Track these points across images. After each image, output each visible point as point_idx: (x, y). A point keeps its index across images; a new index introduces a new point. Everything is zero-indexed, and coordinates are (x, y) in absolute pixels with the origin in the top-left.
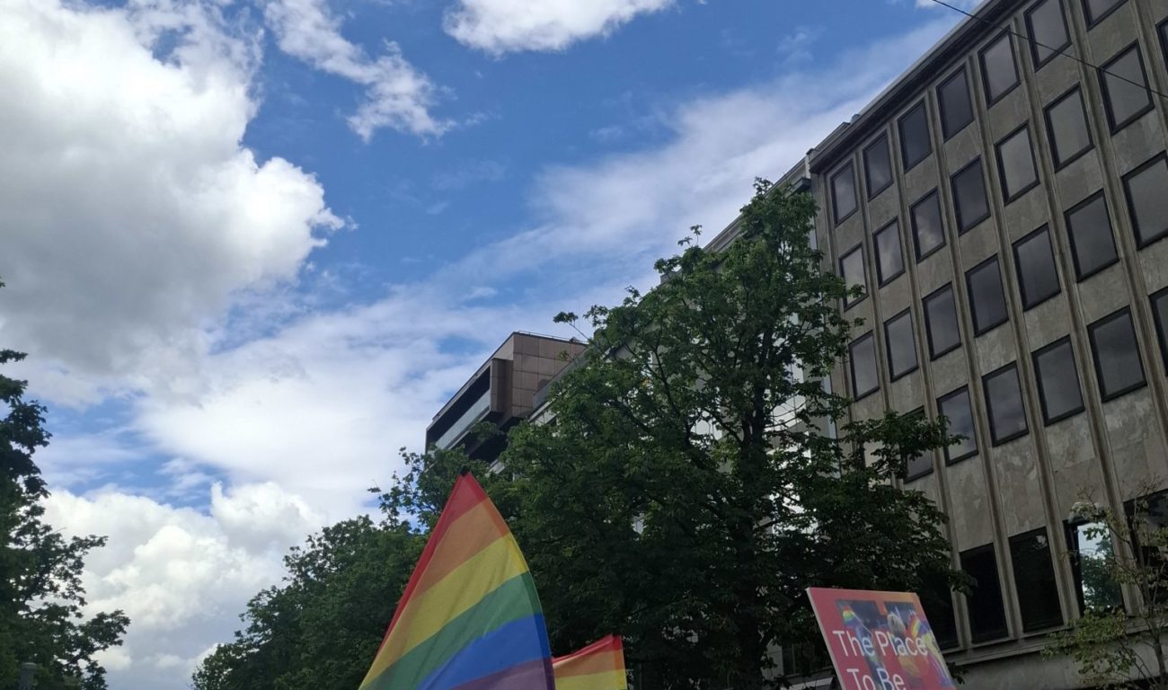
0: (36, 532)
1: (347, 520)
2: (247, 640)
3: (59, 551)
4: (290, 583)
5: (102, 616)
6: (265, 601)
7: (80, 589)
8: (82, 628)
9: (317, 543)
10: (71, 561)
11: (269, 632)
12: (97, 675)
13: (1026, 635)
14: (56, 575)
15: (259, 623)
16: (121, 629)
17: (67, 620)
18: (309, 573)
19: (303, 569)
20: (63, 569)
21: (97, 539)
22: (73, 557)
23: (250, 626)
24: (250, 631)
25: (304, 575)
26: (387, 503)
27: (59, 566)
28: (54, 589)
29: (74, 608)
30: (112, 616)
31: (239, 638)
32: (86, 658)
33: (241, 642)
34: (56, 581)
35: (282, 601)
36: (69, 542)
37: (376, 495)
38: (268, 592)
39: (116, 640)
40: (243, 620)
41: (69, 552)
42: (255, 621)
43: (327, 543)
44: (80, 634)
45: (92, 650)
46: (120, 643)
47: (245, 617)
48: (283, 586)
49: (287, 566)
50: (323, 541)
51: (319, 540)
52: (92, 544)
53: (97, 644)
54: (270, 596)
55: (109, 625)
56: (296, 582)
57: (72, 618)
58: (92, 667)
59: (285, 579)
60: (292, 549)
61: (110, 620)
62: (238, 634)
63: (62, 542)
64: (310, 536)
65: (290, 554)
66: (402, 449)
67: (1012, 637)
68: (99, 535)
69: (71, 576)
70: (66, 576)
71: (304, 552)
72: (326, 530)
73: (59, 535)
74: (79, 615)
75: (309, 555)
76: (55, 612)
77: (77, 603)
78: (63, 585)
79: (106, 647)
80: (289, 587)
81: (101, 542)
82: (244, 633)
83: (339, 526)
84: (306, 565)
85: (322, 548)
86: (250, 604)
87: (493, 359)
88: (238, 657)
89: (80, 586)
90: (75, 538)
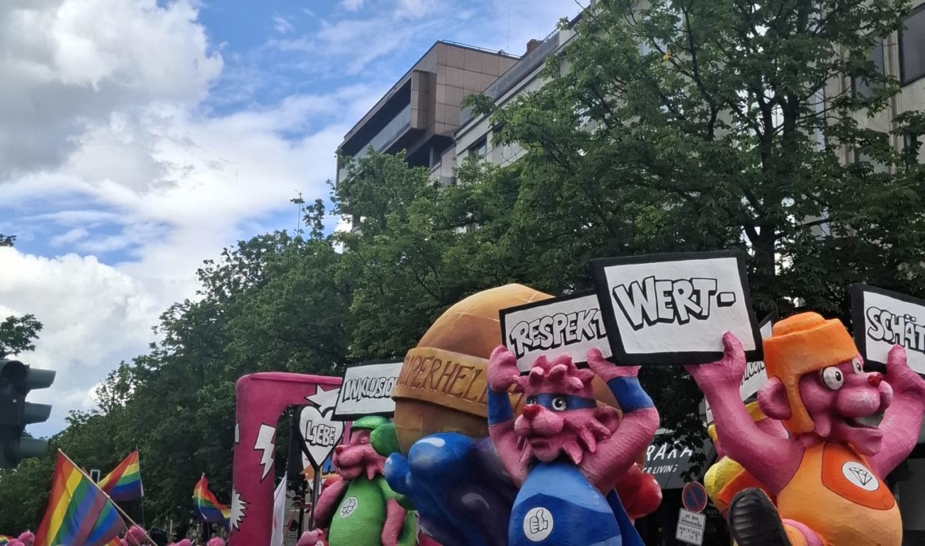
1: (263, 234)
2: (162, 352)
4: (205, 297)
6: (178, 315)
9: (232, 257)
11: (184, 345)
15: (174, 337)
16: (33, 334)
18: (224, 288)
19: (218, 284)
23: (164, 338)
24: (164, 343)
25: (218, 291)
26: (312, 215)
30: (23, 320)
31: (154, 350)
33: (156, 353)
35: (197, 314)
37: (301, 206)
38: (181, 306)
39: (28, 345)
40: (156, 333)
42: (170, 335)
46: (32, 348)
47: (158, 330)
48: (197, 300)
49: (200, 279)
50: (238, 255)
51: (234, 253)
54: (183, 310)
55: (19, 329)
56: (210, 296)
59: (199, 292)
60: (205, 262)
61: (21, 324)
64: (225, 249)
65: (204, 267)
71: (218, 266)
72: (241, 244)
75: (225, 269)
79: (16, 353)
80: (203, 302)
82: (158, 345)
83: (255, 239)
84: (221, 279)
85: (238, 263)
86: (163, 317)
87: (414, 70)
88: (154, 369)
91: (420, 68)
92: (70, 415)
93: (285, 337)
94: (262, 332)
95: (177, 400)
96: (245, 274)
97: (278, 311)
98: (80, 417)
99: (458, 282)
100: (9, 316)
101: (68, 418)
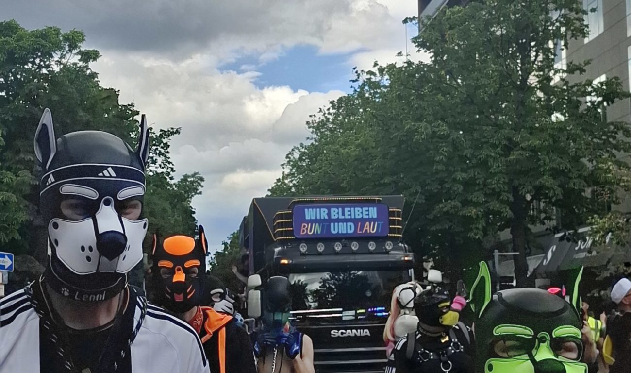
2: (285, 184)
4: (313, 140)
5: (186, 178)
6: (297, 155)
7: (170, 163)
9: (326, 112)
11: (300, 176)
15: (294, 171)
16: (200, 185)
19: (321, 130)
21: (175, 130)
24: (287, 177)
30: (193, 176)
35: (309, 153)
36: (158, 133)
38: (298, 148)
39: (198, 192)
41: (159, 139)
46: (200, 193)
47: (284, 167)
48: (307, 143)
49: (309, 128)
50: (331, 111)
51: (328, 110)
52: (173, 133)
53: (187, 195)
54: (299, 151)
55: (191, 182)
56: (317, 139)
59: (308, 138)
60: (311, 116)
61: (192, 179)
62: (278, 180)
64: (321, 108)
65: (310, 120)
68: (176, 127)
71: (320, 118)
72: (332, 102)
74: (172, 178)
77: (169, 170)
80: (313, 144)
81: (177, 132)
89: (169, 160)
90: (161, 130)
100: (184, 174)
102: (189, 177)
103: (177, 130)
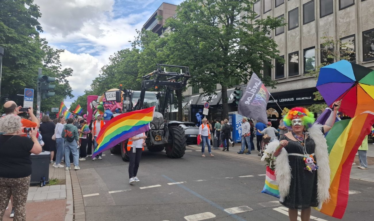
0: (46, 48)
1: (123, 49)
2: (102, 77)
3: (53, 53)
4: (111, 64)
5: (66, 69)
6: (105, 68)
7: (60, 62)
8: (62, 72)
9: (116, 55)
10: (56, 55)
11: (107, 75)
12: (67, 83)
13: (289, 77)
14: (53, 59)
15: (105, 73)
16: (71, 72)
17: (58, 69)
18: (115, 62)
19: (114, 61)
20: (55, 57)
21: (62, 50)
22: (57, 54)
24: (102, 74)
25: (114, 63)
26: (133, 45)
27: (54, 56)
28: (54, 62)
29: (59, 67)
30: (69, 69)
32: (64, 79)
33: (100, 77)
34: (54, 60)
35: (110, 68)
36: (55, 51)
37: (130, 43)
38: (106, 66)
41: (56, 53)
42: (103, 73)
43: (119, 55)
44: (62, 73)
45: (65, 77)
46: (71, 75)
47: (101, 72)
48: (109, 65)
49: (110, 60)
50: (118, 54)
51: (117, 54)
52: (61, 51)
53: (66, 76)
54: (106, 67)
55: (68, 71)
56: (112, 64)
57: (59, 69)
58: (65, 81)
60: (110, 56)
61: (68, 70)
62: (100, 75)
63: (53, 50)
64: (115, 53)
65: (110, 57)
66: (136, 30)
67: (285, 77)
69: (57, 59)
70: (56, 59)
72: (118, 52)
73: (52, 49)
74: (60, 68)
75: (115, 58)
76: (54, 68)
77: (59, 65)
78: (56, 61)
79: (68, 76)
80: (111, 65)
82: (101, 75)
83: (121, 51)
84: (114, 60)
85: (118, 56)
86: (102, 69)
87: (158, 10)
88: (100, 80)
89: (60, 61)
90: (57, 50)
91: (159, 9)
92: (85, 91)
93: (126, 73)
94: (121, 72)
95: (106, 87)
96: (120, 59)
97: (124, 67)
98: (87, 91)
99: (160, 60)
100: (65, 68)
101: (85, 92)
102: (67, 69)
103: (63, 50)
